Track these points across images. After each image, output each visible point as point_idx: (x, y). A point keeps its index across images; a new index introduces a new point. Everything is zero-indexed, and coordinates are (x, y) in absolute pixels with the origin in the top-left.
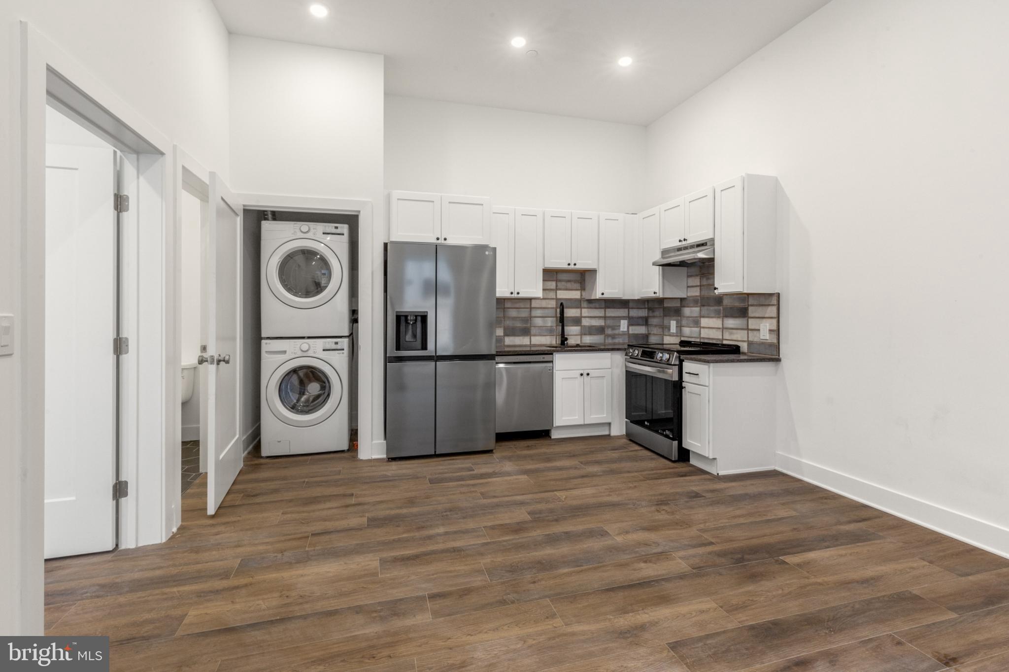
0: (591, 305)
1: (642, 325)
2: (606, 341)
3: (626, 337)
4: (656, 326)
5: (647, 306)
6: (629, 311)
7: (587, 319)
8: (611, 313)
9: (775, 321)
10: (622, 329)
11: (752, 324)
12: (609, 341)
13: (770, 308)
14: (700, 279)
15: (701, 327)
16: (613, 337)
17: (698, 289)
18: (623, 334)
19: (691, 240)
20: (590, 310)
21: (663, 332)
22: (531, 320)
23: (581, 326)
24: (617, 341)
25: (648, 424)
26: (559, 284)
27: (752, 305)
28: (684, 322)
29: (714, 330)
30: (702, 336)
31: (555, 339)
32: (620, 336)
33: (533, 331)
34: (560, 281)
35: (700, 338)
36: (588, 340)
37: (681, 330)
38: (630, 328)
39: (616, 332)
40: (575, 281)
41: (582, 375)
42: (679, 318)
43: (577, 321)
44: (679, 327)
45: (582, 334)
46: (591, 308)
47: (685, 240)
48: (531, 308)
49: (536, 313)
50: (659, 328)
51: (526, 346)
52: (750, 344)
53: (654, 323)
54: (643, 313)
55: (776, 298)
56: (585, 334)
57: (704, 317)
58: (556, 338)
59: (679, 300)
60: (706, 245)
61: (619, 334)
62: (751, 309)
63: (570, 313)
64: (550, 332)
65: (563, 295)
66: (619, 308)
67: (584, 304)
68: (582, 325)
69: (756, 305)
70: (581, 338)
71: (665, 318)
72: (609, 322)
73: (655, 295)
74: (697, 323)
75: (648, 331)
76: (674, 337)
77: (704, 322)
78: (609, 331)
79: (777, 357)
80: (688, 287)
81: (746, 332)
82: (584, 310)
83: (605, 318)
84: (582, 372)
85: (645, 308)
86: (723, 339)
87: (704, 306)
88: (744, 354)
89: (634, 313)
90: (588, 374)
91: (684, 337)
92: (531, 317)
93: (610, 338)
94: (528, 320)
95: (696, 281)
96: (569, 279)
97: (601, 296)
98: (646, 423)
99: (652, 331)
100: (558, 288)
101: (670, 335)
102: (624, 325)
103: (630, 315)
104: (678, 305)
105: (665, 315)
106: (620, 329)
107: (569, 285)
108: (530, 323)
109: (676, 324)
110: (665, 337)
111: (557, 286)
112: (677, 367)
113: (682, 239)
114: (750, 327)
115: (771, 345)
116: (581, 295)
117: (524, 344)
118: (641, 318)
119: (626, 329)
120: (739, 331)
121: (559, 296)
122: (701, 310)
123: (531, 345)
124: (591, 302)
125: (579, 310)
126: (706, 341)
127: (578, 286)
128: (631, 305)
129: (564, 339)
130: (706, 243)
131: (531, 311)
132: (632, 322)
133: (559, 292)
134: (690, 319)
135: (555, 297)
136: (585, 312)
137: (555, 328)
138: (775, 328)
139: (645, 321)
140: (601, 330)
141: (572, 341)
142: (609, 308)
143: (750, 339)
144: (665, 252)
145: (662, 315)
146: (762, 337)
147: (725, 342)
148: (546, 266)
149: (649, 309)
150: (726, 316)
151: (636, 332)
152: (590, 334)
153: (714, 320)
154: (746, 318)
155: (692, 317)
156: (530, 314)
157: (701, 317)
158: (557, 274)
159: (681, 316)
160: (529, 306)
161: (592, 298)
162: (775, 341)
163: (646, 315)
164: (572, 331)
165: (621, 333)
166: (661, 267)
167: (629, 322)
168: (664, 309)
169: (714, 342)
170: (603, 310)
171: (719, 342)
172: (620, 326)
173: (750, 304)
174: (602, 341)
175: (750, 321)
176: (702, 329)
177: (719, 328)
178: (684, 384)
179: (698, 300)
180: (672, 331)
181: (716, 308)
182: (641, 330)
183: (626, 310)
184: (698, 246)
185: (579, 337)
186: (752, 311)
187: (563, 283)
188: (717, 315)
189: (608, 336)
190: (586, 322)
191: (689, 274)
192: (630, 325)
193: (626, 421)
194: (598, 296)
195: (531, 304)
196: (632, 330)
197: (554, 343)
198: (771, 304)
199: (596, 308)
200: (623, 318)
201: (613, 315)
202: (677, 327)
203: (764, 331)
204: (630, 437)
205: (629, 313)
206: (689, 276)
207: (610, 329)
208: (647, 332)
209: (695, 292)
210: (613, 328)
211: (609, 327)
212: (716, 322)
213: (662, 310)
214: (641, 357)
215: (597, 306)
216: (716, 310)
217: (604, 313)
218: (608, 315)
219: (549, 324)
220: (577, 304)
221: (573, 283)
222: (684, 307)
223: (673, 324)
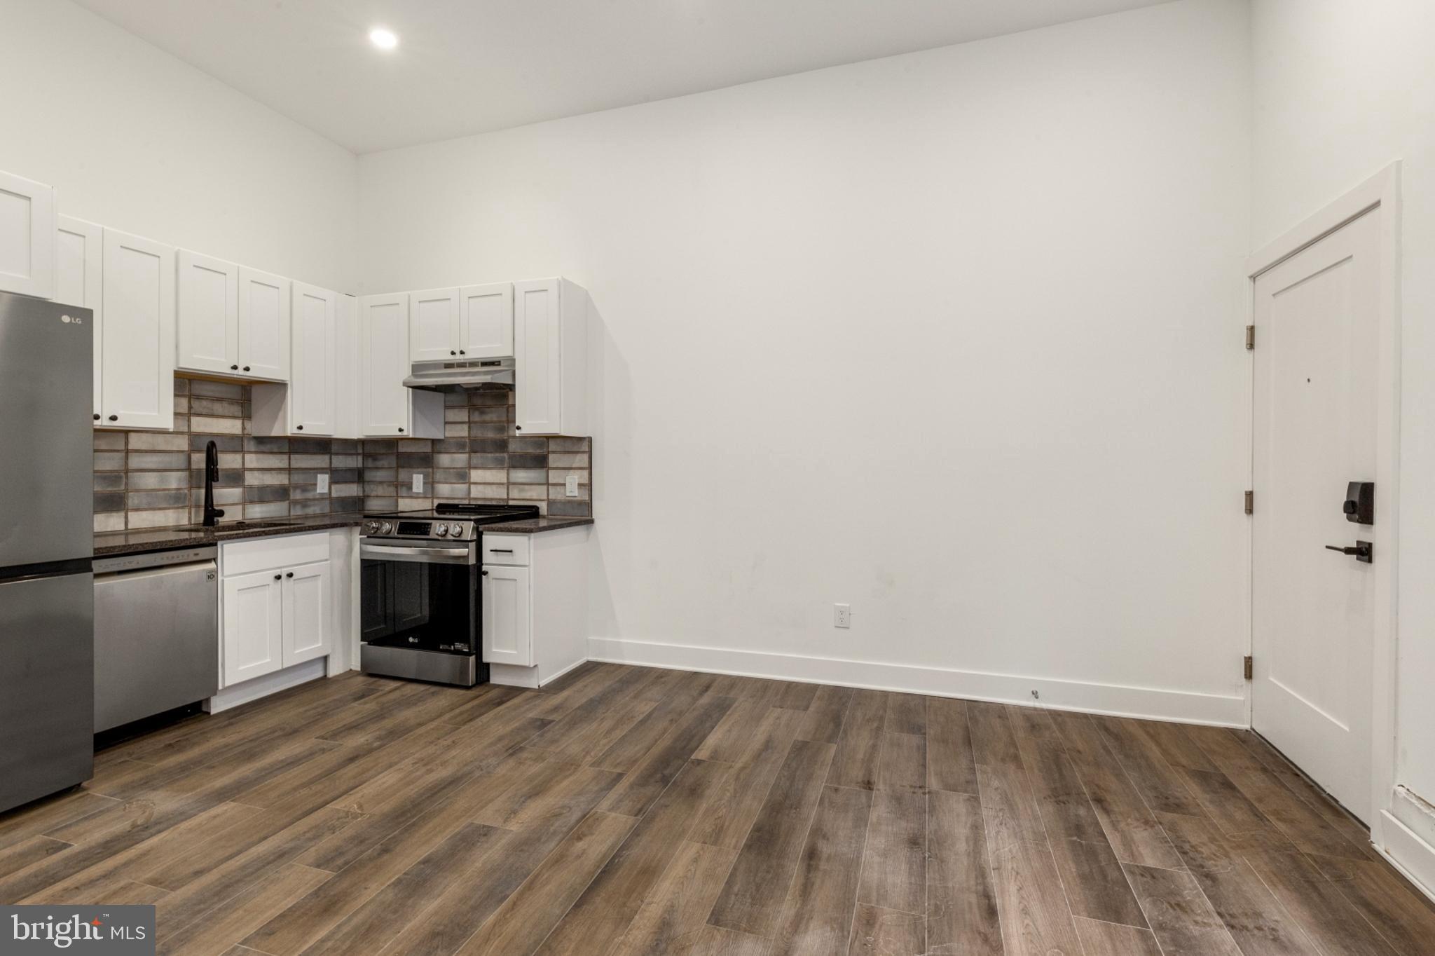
0: (263, 448)
1: (353, 482)
2: (292, 513)
3: (327, 502)
4: (381, 483)
5: (360, 451)
6: (331, 459)
7: (256, 474)
8: (301, 461)
9: (586, 473)
10: (319, 491)
11: (554, 477)
12: (297, 511)
13: (579, 457)
14: (469, 412)
15: (470, 483)
16: (304, 504)
17: (466, 427)
18: (322, 498)
19: (471, 355)
20: (261, 456)
21: (397, 493)
22: (127, 477)
23: (244, 486)
24: (310, 511)
25: (416, 641)
26: (195, 404)
27: (554, 452)
28: (439, 475)
29: (494, 487)
30: (472, 496)
31: (187, 515)
32: (316, 502)
33: (133, 500)
34: (199, 397)
35: (470, 499)
36: (257, 512)
37: (433, 488)
38: (333, 487)
39: (310, 495)
40: (232, 401)
41: (278, 577)
42: (430, 470)
43: (236, 478)
44: (430, 484)
45: (246, 501)
46: (263, 452)
47: (462, 353)
48: (127, 452)
49: (140, 461)
50: (389, 486)
51: (114, 534)
52: (551, 503)
53: (378, 479)
54: (354, 462)
55: (587, 443)
56: (251, 502)
57: (475, 468)
58: (190, 513)
59: (429, 444)
60: (499, 365)
61: (314, 500)
62: (551, 457)
63: (228, 461)
64: (177, 500)
65: (205, 425)
66: (315, 453)
67: (251, 446)
68: (246, 484)
69: (560, 453)
70: (244, 509)
71: (400, 470)
72: (298, 478)
73: (400, 433)
74: (462, 476)
75: (364, 491)
76: (420, 500)
77: (476, 475)
78: (296, 495)
79: (590, 518)
80: (446, 423)
81: (545, 487)
82: (247, 457)
83: (289, 470)
84: (277, 572)
85: (359, 454)
86: (508, 499)
87: (476, 452)
88: (544, 517)
89: (340, 462)
90: (290, 575)
91: (438, 498)
92: (127, 471)
93: (298, 507)
94: (121, 477)
95: (463, 415)
96: (217, 395)
97: (296, 431)
98: (411, 640)
99: (372, 490)
100: (193, 411)
101: (411, 497)
102: (323, 483)
103: (333, 466)
104: (428, 449)
105: (399, 466)
106: (315, 490)
107: (218, 408)
108: (126, 484)
109: (424, 478)
110: (399, 500)
111: (190, 407)
112: (474, 543)
113: (457, 352)
114: (550, 482)
115: (581, 504)
116: (244, 428)
117: (109, 529)
118: (351, 470)
119: (326, 490)
120: (533, 487)
121: (195, 429)
122: (470, 458)
123: (127, 533)
124: (265, 443)
125: (238, 457)
126: (480, 503)
127: (236, 410)
128: (334, 448)
129: (212, 514)
130: (500, 362)
131: (127, 458)
132: (337, 476)
133: (194, 420)
134: (451, 470)
135: (186, 429)
136: (252, 460)
137: (186, 491)
138: (586, 481)
139: (359, 476)
140: (281, 493)
141: (232, 515)
142: (297, 452)
143: (550, 497)
144: (418, 368)
145: (395, 465)
146: (568, 494)
147: (511, 503)
148: (182, 365)
149: (366, 456)
150: (514, 467)
151: (343, 494)
152: (262, 501)
153: (494, 472)
154: (545, 470)
155: (454, 468)
156: (126, 463)
157: (470, 468)
158: (190, 385)
159: (433, 467)
160: (123, 447)
161: (273, 434)
162: (587, 498)
163: (360, 465)
164: (225, 495)
165: (318, 497)
166: (411, 389)
167: (331, 478)
168: (399, 455)
169: (494, 503)
170: (286, 457)
171: (502, 503)
172: (316, 485)
173: (550, 450)
174: (285, 513)
175: (551, 473)
176: (472, 486)
177: (502, 484)
178: (484, 568)
179: (466, 442)
180: (415, 490)
181: (497, 455)
182: (352, 490)
183: (327, 457)
184: (484, 364)
185: (240, 507)
186: (553, 460)
187: (204, 403)
188: (499, 465)
189: (296, 502)
190: (252, 479)
191: (448, 404)
192: (333, 482)
193: (362, 646)
194: (291, 430)
195: (127, 443)
196: (336, 491)
197: (184, 521)
198: (581, 450)
199: (272, 453)
200: (322, 470)
201: (304, 465)
202: (424, 483)
203: (572, 486)
204: (370, 671)
205: (331, 463)
206: (447, 407)
207: (298, 491)
208: (361, 494)
209: (462, 431)
210: (304, 488)
211: (296, 487)
212: (499, 476)
213: (394, 458)
214: (398, 533)
215: (275, 450)
216: (496, 459)
217: (287, 461)
218: (295, 464)
219: (174, 485)
220: (237, 443)
221: (225, 404)
222: (440, 453)
223: (418, 481)
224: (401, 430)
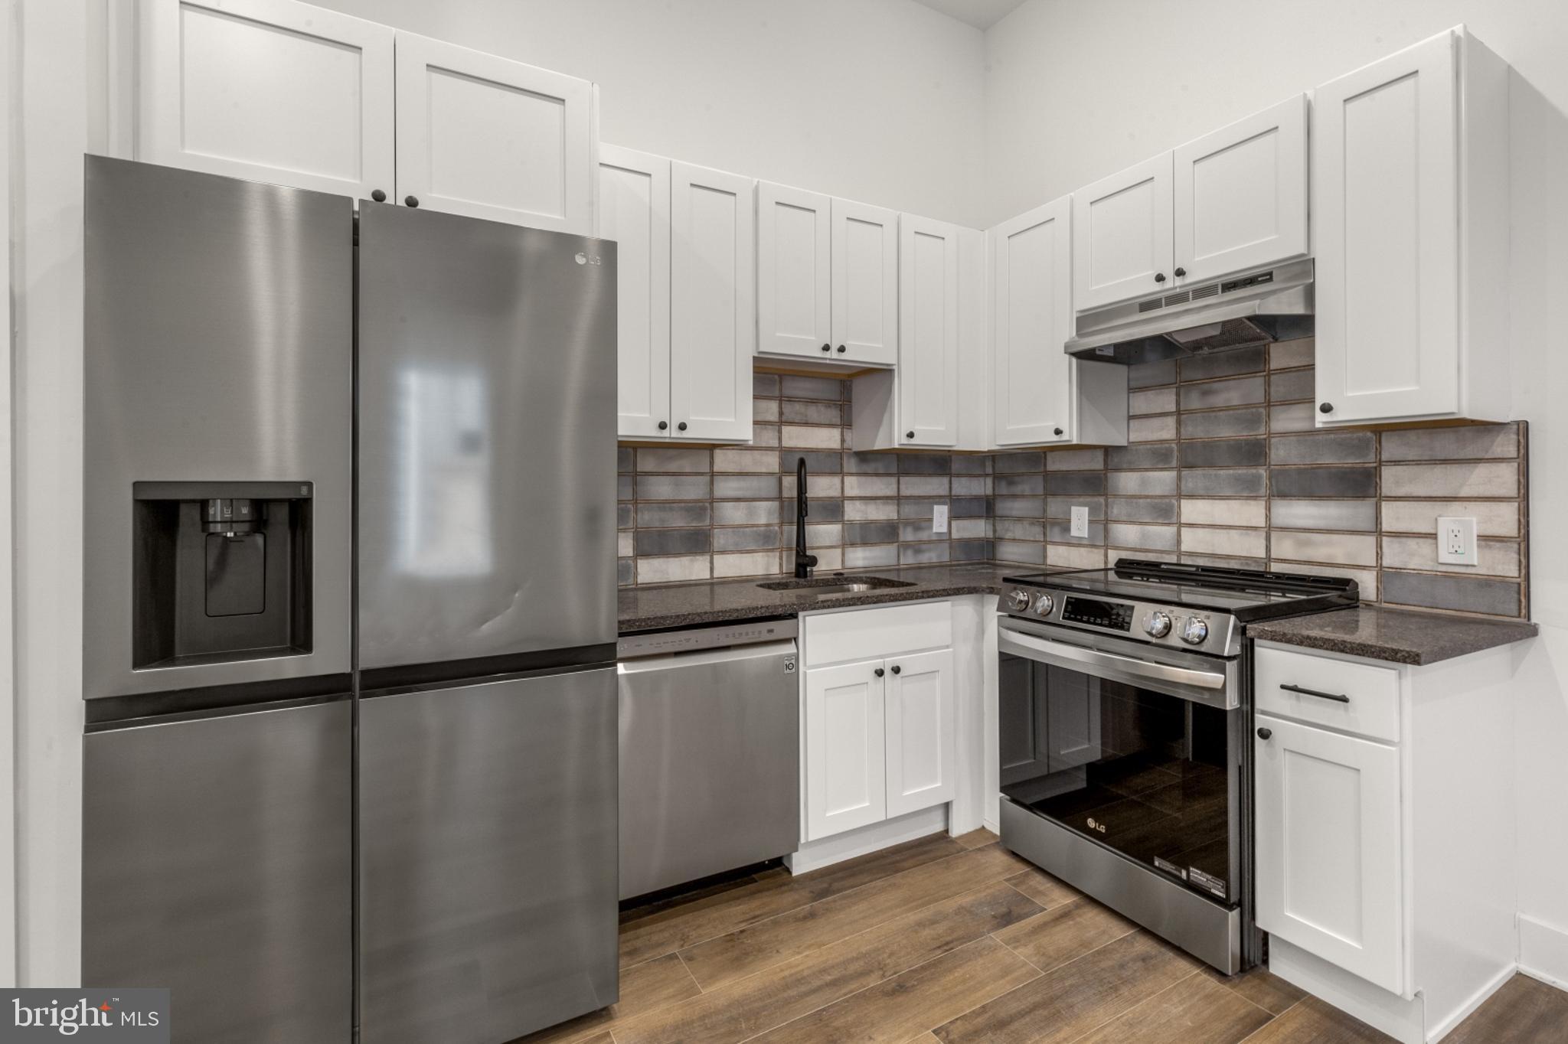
0: (870, 468)
1: (979, 517)
3: (946, 545)
4: (1020, 519)
5: (989, 470)
6: (950, 483)
7: (858, 503)
8: (915, 486)
9: (1507, 511)
10: (935, 529)
11: (1400, 516)
12: (909, 559)
13: (1485, 470)
14: (1178, 393)
15: (1180, 525)
16: (917, 547)
17: (1171, 421)
18: (940, 540)
19: (1207, 272)
20: (863, 479)
21: (1045, 534)
22: (712, 509)
23: (842, 521)
24: (924, 561)
26: (788, 408)
28: (1117, 509)
29: (1236, 533)
30: (1184, 548)
31: (777, 560)
32: (932, 545)
33: (719, 539)
34: (791, 399)
35: (1181, 554)
36: (860, 558)
37: (1106, 531)
38: (954, 523)
39: (924, 536)
40: (829, 403)
41: (877, 673)
42: (1102, 500)
43: (833, 509)
44: (1102, 523)
45: (846, 543)
46: (865, 474)
48: (713, 474)
49: (726, 488)
50: (1032, 524)
52: (1391, 575)
53: (1015, 513)
54: (981, 487)
55: (1511, 436)
56: (853, 545)
57: (1190, 497)
58: (781, 558)
59: (1100, 455)
60: (1273, 276)
61: (930, 542)
62: (1387, 473)
63: (821, 487)
64: (765, 540)
65: (798, 438)
66: (930, 475)
67: (851, 465)
68: (846, 518)
69: (1419, 463)
70: (843, 555)
71: (1050, 499)
72: (909, 511)
73: (1055, 438)
74: (1165, 511)
75: (995, 531)
76: (1084, 552)
78: (907, 535)
79: (1520, 620)
80: (1131, 418)
81: (1370, 539)
82: (848, 480)
83: (898, 499)
84: (879, 665)
85: (987, 475)
86: (1269, 560)
87: (1190, 467)
88: (1369, 606)
89: (963, 487)
90: (897, 669)
91: (1116, 548)
92: (713, 500)
93: (910, 552)
94: (705, 509)
95: (1165, 403)
96: (812, 394)
97: (905, 441)
99: (1007, 530)
100: (784, 418)
101: (1069, 544)
102: (940, 515)
103: (953, 493)
104: (1096, 463)
105: (1049, 493)
106: (931, 527)
107: (813, 413)
108: (712, 518)
109: (1090, 514)
110: (1049, 548)
111: (781, 414)
113: (1170, 274)
114: (1388, 527)
116: (843, 441)
117: (694, 577)
118: (977, 499)
119: (944, 529)
120: (1337, 537)
121: (787, 443)
123: (713, 585)
124: (870, 460)
125: (836, 481)
127: (833, 415)
128: (955, 467)
129: (804, 563)
130: (1274, 271)
131: (712, 483)
132: (960, 509)
133: (786, 429)
134: (1142, 501)
135: (776, 444)
136: (853, 486)
137: (777, 528)
138: (1506, 530)
139: (987, 508)
140: (888, 532)
141: (828, 563)
142: (907, 474)
143: (1388, 563)
144: (1087, 319)
145: (1041, 491)
146: (1445, 558)
147: (1275, 567)
148: (762, 348)
149: (997, 477)
150: (1284, 495)
151: (966, 535)
152: (865, 543)
153: (1232, 503)
154: (1372, 501)
155: (1149, 497)
156: (711, 490)
157: (1180, 496)
158: (781, 383)
159: (1106, 495)
160: (707, 469)
161: (876, 448)
162: (1510, 571)
163: (989, 492)
164: (822, 534)
165: (934, 537)
166: (1074, 359)
167: (950, 511)
168: (1048, 476)
169: (1235, 564)
170: (894, 480)
171: (1251, 566)
172: (931, 520)
173: (1385, 458)
174: (893, 561)
175: (1390, 508)
176: (1185, 530)
177: (1256, 529)
179: (1171, 450)
180: (1074, 532)
181: (1240, 471)
182: (977, 529)
183: (945, 480)
184: (1231, 287)
185: (839, 551)
186: (1395, 479)
187: (798, 407)
188: (1247, 491)
189: (906, 546)
190: (854, 512)
191: (1134, 386)
192: (953, 516)
193: (1001, 800)
194: (899, 441)
195: (712, 463)
196: (958, 531)
197: (775, 570)
199: (877, 475)
200: (939, 499)
201: (916, 492)
202: (1091, 522)
203: (1456, 540)
205: (951, 488)
206: (1134, 390)
207: (909, 530)
208: (990, 535)
209: (1162, 432)
210: (917, 525)
211: (907, 523)
212: (1242, 511)
213: (1040, 479)
214: (1064, 618)
215: (881, 471)
216: (1241, 479)
217: (895, 486)
218: (904, 492)
219: (763, 521)
220: (834, 462)
221: (821, 408)
222: (1119, 469)
223: (1080, 518)
224: (1058, 432)
